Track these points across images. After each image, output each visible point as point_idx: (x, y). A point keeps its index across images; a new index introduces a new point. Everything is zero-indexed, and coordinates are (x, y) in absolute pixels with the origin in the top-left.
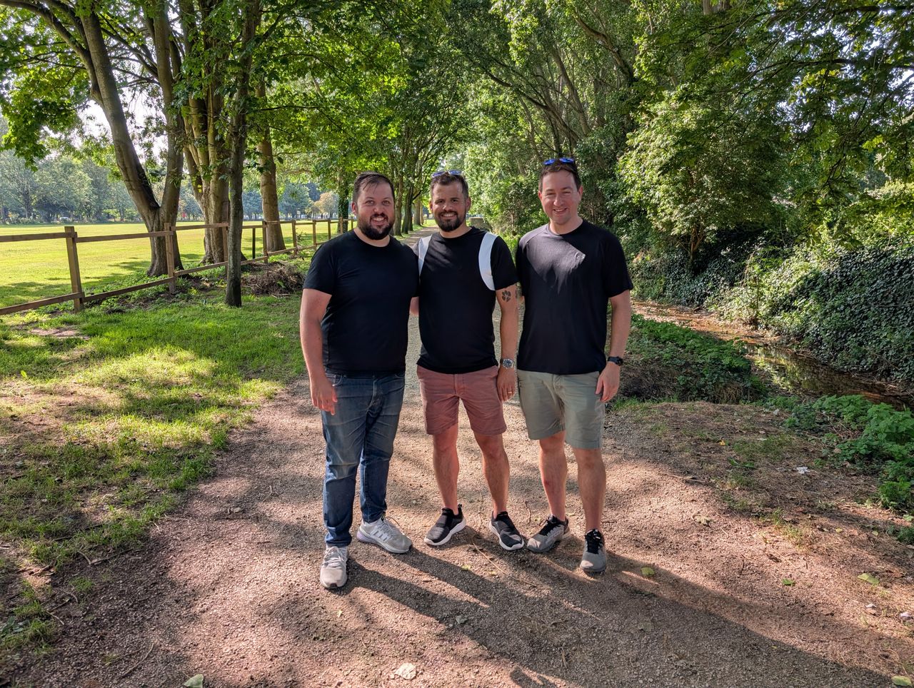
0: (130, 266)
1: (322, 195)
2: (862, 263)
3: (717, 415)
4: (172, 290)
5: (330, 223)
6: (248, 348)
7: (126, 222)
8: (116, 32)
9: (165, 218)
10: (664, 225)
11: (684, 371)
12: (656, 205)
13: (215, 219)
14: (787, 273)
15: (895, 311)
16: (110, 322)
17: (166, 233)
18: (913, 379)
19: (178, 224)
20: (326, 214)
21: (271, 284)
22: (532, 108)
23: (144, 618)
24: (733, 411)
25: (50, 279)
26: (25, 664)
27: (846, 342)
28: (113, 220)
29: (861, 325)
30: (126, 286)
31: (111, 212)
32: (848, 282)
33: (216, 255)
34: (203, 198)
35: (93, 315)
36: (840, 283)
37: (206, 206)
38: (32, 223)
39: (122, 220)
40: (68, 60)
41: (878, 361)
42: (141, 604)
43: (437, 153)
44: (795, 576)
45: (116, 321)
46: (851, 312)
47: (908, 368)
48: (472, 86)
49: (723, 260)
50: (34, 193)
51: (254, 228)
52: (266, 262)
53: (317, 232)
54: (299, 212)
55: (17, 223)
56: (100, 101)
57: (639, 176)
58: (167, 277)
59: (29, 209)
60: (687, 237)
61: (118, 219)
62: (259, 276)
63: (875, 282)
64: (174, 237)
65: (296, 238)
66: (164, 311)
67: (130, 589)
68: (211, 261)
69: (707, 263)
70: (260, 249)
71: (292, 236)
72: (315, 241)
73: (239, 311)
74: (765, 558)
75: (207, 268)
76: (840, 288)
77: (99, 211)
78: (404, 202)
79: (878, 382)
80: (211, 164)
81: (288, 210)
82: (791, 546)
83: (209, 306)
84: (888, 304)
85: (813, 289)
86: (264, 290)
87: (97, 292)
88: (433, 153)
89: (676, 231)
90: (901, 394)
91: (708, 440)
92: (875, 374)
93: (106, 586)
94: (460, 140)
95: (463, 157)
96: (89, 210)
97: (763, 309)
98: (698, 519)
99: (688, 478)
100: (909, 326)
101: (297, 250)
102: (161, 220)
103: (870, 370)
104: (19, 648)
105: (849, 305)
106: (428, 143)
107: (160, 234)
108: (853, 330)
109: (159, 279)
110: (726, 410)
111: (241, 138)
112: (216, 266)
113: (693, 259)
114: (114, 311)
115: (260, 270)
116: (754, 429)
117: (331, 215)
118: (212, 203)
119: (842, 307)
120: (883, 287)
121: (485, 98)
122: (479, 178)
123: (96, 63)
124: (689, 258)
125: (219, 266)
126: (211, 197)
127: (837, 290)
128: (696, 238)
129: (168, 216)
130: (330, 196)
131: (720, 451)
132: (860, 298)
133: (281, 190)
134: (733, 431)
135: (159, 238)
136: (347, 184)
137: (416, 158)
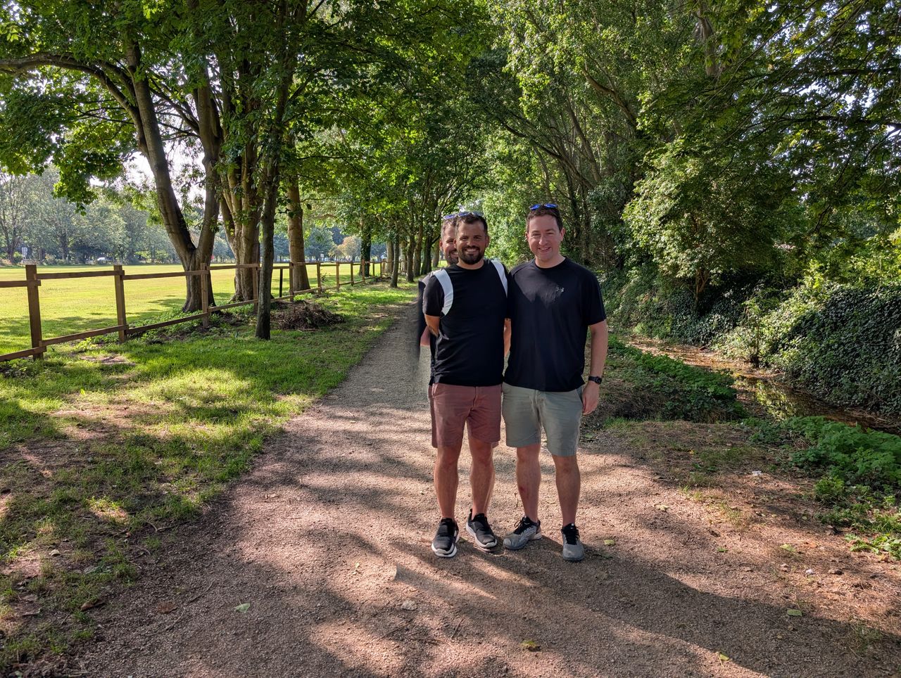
0: (167, 303)
1: (345, 239)
2: (856, 304)
3: (692, 431)
4: (205, 324)
5: (352, 264)
6: (278, 374)
7: (157, 264)
8: (160, 89)
9: (201, 259)
10: (670, 268)
11: (672, 397)
12: (662, 249)
13: (245, 259)
14: (786, 314)
15: (885, 349)
16: (151, 351)
17: (202, 272)
18: (900, 413)
19: (211, 265)
20: (348, 257)
21: (297, 320)
22: (548, 157)
23: (203, 566)
24: (708, 428)
25: (93, 314)
26: (115, 592)
27: (840, 378)
28: (144, 262)
29: (853, 363)
30: (163, 320)
31: (144, 254)
32: (843, 322)
33: (246, 294)
34: (235, 241)
35: (136, 346)
36: (835, 323)
37: (238, 248)
38: (68, 264)
39: (153, 261)
40: (117, 115)
41: (869, 396)
42: (201, 557)
43: (456, 199)
44: (729, 546)
45: (157, 351)
46: (844, 350)
47: (895, 402)
48: (490, 137)
49: (727, 301)
50: (71, 236)
51: (281, 269)
52: (292, 300)
53: (340, 274)
54: (322, 255)
55: (54, 264)
56: (146, 153)
57: (645, 222)
58: (201, 313)
59: (66, 251)
60: (692, 280)
61: (149, 261)
62: (285, 313)
63: (867, 322)
64: (209, 276)
65: (320, 279)
66: (200, 342)
67: (190, 547)
68: (241, 299)
69: (712, 304)
70: (286, 289)
71: (316, 277)
72: (338, 282)
73: (268, 343)
74: (708, 534)
75: (238, 305)
76: (835, 328)
77: (131, 254)
78: (423, 246)
79: (869, 416)
80: (243, 209)
81: (312, 253)
82: (731, 525)
83: (239, 338)
84: (879, 342)
85: (810, 329)
86: (291, 325)
87: (138, 326)
88: (451, 199)
89: (681, 274)
90: (888, 427)
91: (679, 450)
92: (865, 408)
93: (172, 545)
94: (477, 187)
95: (481, 203)
96: (122, 252)
97: (763, 347)
98: (658, 507)
99: (657, 477)
100: (897, 363)
101: (321, 290)
102: (197, 261)
103: (861, 405)
104: (109, 582)
105: (842, 344)
106: (448, 190)
107: (196, 273)
108: (846, 368)
109: (194, 314)
110: (703, 427)
111: (274, 187)
112: (246, 304)
113: (699, 300)
114: (154, 343)
115: (286, 308)
116: (722, 442)
117: (354, 258)
118: (244, 245)
119: (836, 345)
120: (873, 327)
121: (502, 148)
122: (497, 224)
123: (144, 119)
124: (694, 299)
125: (249, 303)
126: (243, 240)
127: (833, 330)
128: (701, 282)
129: (204, 257)
130: (353, 240)
131: (688, 458)
132: (852, 337)
133: (307, 233)
134: (704, 444)
135: (194, 277)
136: (369, 229)
137: (436, 205)
